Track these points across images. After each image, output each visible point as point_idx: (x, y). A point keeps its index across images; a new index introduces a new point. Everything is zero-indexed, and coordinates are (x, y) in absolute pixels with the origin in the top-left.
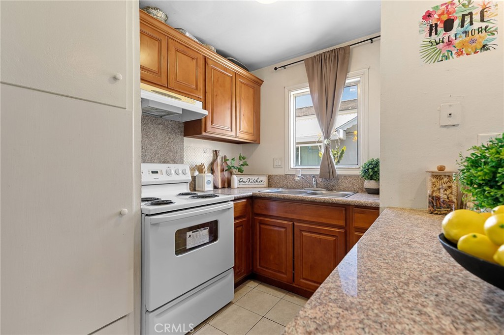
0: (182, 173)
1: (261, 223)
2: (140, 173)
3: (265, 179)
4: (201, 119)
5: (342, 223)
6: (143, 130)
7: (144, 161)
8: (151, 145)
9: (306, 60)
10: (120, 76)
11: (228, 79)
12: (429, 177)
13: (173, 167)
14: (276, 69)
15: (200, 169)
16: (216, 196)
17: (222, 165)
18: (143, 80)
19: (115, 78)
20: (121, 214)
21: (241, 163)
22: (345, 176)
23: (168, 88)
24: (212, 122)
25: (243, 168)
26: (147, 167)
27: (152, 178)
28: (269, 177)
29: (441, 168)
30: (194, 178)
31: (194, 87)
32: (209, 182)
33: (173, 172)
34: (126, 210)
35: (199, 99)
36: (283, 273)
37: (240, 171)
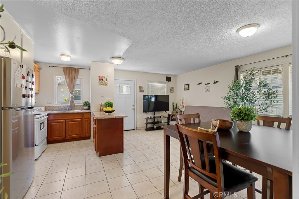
1: (51, 123)
3: (44, 108)
5: (81, 117)
12: (100, 105)
14: (49, 66)
16: (41, 114)
22: (77, 106)
28: (46, 107)
29: (101, 104)
36: (62, 136)
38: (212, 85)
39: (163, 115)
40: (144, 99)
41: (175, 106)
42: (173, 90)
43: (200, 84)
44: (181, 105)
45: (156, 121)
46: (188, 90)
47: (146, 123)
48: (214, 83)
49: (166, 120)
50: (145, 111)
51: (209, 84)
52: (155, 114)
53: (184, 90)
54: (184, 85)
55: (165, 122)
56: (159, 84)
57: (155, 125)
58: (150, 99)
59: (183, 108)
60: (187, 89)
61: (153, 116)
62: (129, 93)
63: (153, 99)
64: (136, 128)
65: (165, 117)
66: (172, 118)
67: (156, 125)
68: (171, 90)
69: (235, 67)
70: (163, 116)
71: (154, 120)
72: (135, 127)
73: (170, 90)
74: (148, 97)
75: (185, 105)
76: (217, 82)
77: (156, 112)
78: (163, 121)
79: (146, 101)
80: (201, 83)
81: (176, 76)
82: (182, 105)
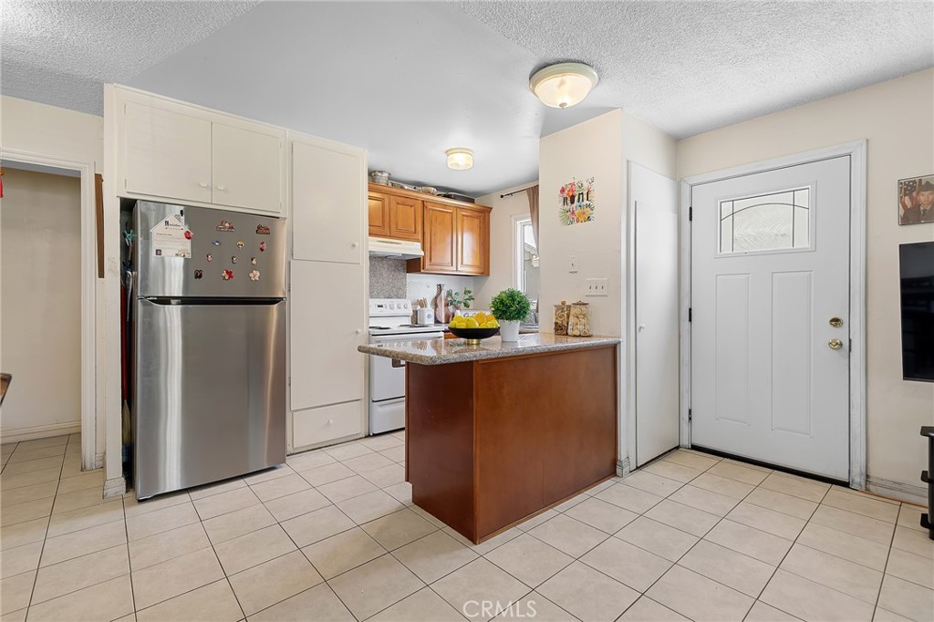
0: (404, 307)
2: (368, 307)
4: (420, 259)
6: (370, 271)
7: (372, 297)
8: (378, 283)
9: (528, 190)
10: (357, 244)
11: (448, 216)
13: (395, 301)
14: (502, 196)
15: (422, 304)
17: (446, 300)
18: (371, 234)
19: (354, 245)
20: (357, 332)
21: (467, 297)
23: (390, 237)
24: (431, 260)
25: (470, 302)
26: (374, 302)
27: (378, 311)
29: (564, 303)
30: (416, 312)
31: (413, 230)
32: (429, 316)
33: (395, 306)
34: (359, 330)
35: (417, 240)
37: (466, 305)
72: (856, 470)
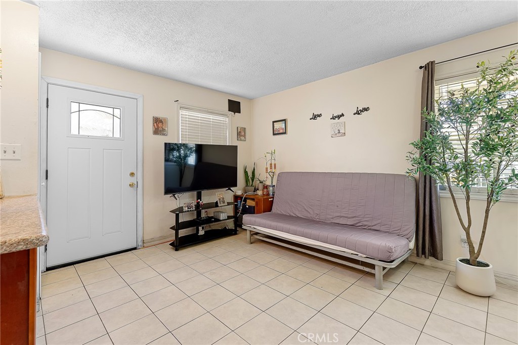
38: (350, 119)
39: (223, 199)
40: (167, 160)
41: (250, 174)
42: (244, 136)
43: (315, 117)
44: (267, 170)
45: (203, 215)
46: (285, 133)
47: (174, 224)
48: (358, 113)
49: (230, 211)
50: (169, 190)
51: (343, 115)
52: (199, 197)
53: (274, 134)
54: (274, 122)
55: (229, 218)
56: (211, 117)
57: (200, 228)
58: (185, 159)
59: (272, 178)
60: (281, 131)
61: (194, 203)
62: (117, 135)
63: (192, 160)
64: (140, 243)
65: (229, 204)
66: (244, 206)
67: (203, 228)
68: (241, 133)
69: (421, 68)
70: (224, 202)
71: (199, 214)
72: (140, 240)
73: (239, 134)
74: (180, 155)
75: (277, 172)
76: (366, 109)
77: (204, 192)
78: (223, 216)
79: (173, 163)
80: (319, 116)
81: (250, 100)
82: (269, 170)
